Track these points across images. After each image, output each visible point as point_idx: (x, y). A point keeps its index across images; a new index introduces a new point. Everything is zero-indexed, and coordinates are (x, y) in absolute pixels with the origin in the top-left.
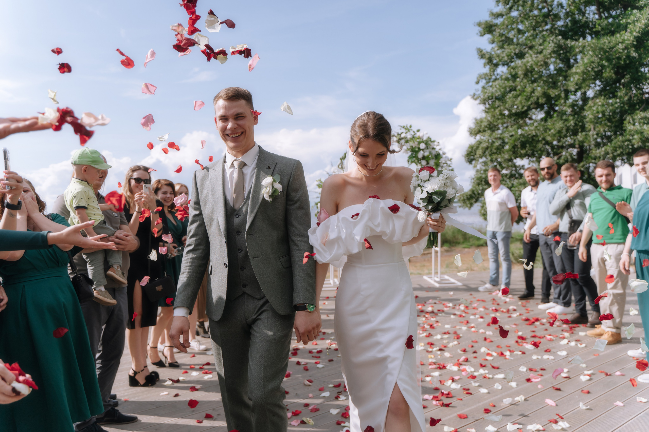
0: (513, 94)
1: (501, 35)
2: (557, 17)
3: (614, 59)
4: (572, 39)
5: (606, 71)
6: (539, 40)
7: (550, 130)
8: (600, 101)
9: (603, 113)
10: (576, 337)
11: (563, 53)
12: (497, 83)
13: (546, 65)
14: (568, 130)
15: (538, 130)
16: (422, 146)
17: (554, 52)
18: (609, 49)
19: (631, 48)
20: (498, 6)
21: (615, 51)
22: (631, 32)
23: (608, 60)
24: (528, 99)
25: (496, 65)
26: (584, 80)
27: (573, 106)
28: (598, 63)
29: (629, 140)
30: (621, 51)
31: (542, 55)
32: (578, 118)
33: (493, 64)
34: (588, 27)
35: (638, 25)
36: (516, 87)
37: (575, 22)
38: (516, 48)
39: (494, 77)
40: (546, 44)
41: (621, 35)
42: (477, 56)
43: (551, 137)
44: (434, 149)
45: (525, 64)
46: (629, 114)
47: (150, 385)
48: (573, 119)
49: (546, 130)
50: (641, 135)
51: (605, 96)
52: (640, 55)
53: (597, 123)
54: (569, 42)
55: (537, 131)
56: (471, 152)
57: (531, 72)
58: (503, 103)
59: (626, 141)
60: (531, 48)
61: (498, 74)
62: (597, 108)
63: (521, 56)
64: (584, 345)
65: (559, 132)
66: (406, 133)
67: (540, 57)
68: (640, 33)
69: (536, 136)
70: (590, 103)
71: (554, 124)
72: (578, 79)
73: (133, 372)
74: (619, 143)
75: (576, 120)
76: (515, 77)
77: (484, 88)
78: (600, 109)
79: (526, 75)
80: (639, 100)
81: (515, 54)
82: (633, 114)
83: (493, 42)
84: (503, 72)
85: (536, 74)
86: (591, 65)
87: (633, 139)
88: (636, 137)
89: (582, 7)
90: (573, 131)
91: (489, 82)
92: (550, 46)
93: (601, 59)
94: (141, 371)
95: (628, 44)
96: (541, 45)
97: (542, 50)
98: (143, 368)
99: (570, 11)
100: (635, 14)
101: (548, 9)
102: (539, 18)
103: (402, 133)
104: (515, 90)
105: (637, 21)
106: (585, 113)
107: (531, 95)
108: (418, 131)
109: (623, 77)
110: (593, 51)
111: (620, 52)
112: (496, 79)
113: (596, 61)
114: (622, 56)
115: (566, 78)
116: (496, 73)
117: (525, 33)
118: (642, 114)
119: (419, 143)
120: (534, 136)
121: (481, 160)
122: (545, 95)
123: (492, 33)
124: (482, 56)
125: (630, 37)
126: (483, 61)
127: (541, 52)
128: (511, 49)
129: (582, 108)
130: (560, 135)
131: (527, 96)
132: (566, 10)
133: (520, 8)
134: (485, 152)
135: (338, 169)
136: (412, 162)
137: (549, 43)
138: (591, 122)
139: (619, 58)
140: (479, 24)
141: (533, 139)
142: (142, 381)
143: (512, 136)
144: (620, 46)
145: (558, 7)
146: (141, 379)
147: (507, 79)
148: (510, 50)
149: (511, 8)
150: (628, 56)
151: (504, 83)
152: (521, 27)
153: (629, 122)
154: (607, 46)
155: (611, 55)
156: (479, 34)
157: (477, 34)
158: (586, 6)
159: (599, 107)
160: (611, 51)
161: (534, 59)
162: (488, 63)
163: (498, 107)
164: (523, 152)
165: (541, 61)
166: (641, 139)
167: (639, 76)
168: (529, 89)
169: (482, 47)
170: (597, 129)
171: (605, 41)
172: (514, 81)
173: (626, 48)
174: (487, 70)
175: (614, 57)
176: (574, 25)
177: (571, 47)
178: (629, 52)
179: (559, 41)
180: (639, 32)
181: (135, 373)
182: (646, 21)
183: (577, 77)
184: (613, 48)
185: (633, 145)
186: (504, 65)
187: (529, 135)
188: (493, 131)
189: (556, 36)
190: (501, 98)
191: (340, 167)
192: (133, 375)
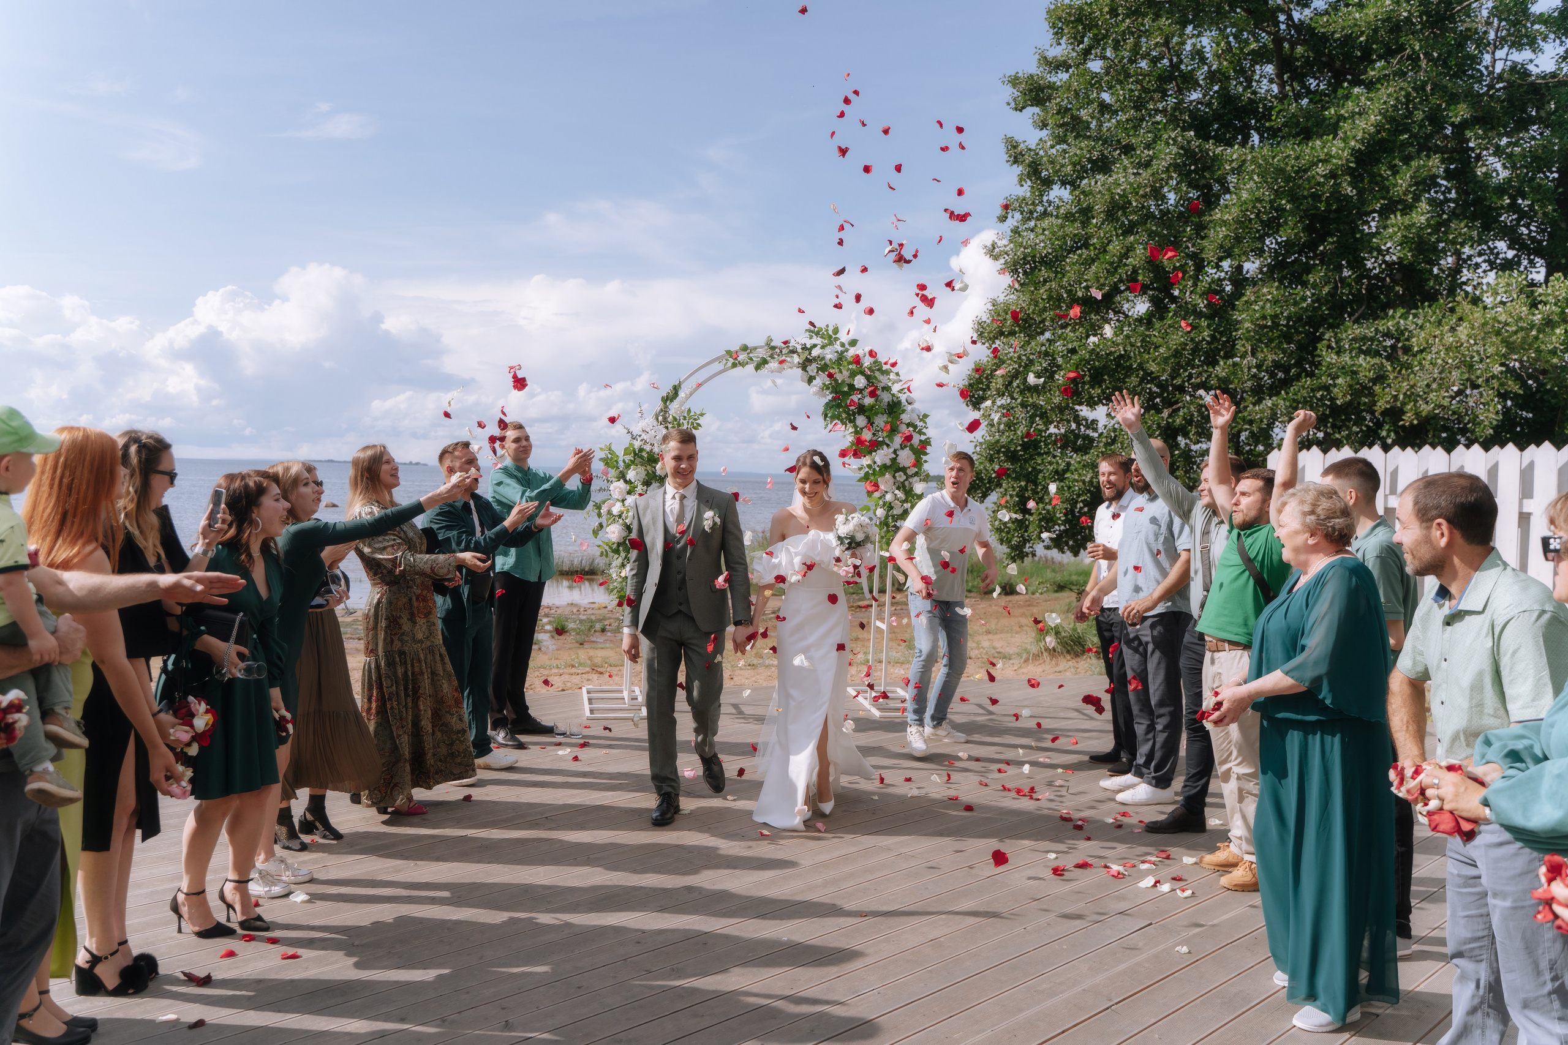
0: (1080, 256)
1: (1062, 111)
2: (1188, 81)
3: (1305, 197)
4: (1220, 140)
5: (1286, 222)
6: (1144, 135)
7: (1157, 348)
8: (1270, 291)
9: (1275, 317)
10: (1174, 870)
11: (1195, 171)
12: (1046, 223)
13: (1157, 194)
14: (1195, 351)
15: (1132, 345)
16: (860, 382)
17: (1176, 167)
18: (1297, 172)
19: (1343, 175)
20: (1059, 44)
21: (1308, 180)
22: (1345, 140)
23: (1294, 198)
24: (1113, 268)
25: (1048, 183)
26: (1238, 239)
27: (1210, 292)
28: (1271, 202)
29: (1326, 388)
30: (1322, 180)
31: (1150, 171)
32: (1219, 325)
33: (1040, 178)
34: (1254, 112)
35: (1361, 123)
36: (1089, 237)
37: (1226, 98)
38: (1094, 147)
39: (1040, 209)
40: (1160, 146)
41: (1324, 144)
42: (1006, 157)
43: (1158, 364)
44: (887, 389)
45: (1109, 190)
46: (1331, 327)
47: (131, 991)
48: (1209, 326)
49: (1147, 345)
50: (1352, 378)
51: (1281, 282)
52: (1360, 193)
53: (1260, 341)
54: (1210, 145)
55: (1129, 348)
56: (979, 381)
57: (1124, 208)
58: (1056, 273)
59: (1320, 388)
60: (1128, 149)
61: (1050, 202)
62: (1263, 308)
63: (1103, 166)
64: (1188, 893)
65: (1177, 354)
66: (823, 347)
67: (1145, 174)
68: (1363, 143)
69: (1125, 357)
70: (1249, 293)
71: (1167, 334)
72: (1226, 237)
73: (88, 957)
74: (1304, 393)
75: (1215, 330)
76: (1086, 213)
77: (1016, 231)
78: (1269, 310)
79: (1110, 215)
80: (1353, 295)
81: (1090, 160)
82: (1338, 327)
83: (1044, 125)
84: (1061, 199)
85: (1135, 213)
86: (1254, 207)
87: (1335, 385)
88: (1340, 381)
89: (1247, 64)
90: (1207, 354)
91: (1029, 219)
92: (1167, 154)
93: (1278, 194)
94: (111, 955)
95: (1337, 167)
96: (1148, 147)
97: (1152, 158)
98: (116, 947)
99: (1219, 70)
100: (1358, 97)
101: (1171, 60)
102: (1149, 82)
103: (815, 346)
104: (1086, 245)
105: (1360, 114)
106: (1237, 316)
107: (1120, 261)
108: (853, 343)
109: (1323, 240)
110: (1262, 175)
111: (1319, 184)
112: (1045, 214)
113: (1267, 198)
114: (1324, 193)
115: (1200, 229)
116: (1045, 198)
117: (1116, 112)
118: (1357, 330)
119: (853, 374)
120: (1121, 356)
121: (1000, 402)
122: (1153, 264)
123: (1043, 105)
124: (1016, 160)
125: (1343, 151)
126: (1018, 170)
127: (1147, 165)
128: (1081, 149)
129: (1230, 302)
130: (1178, 360)
131: (1111, 264)
132: (1210, 67)
133: (1109, 53)
134: (1010, 383)
135: (655, 423)
136: (833, 418)
137: (1168, 144)
138: (1247, 340)
139: (1316, 197)
140: (1014, 81)
141: (1118, 365)
142: (111, 981)
143: (1073, 351)
144: (1321, 169)
145: (1193, 59)
146: (108, 974)
147: (1069, 217)
148: (1079, 149)
149: (1087, 52)
150: (1336, 194)
151: (1062, 226)
152: (1106, 97)
153: (1329, 347)
154: (1292, 167)
155: (1299, 187)
156: (1013, 105)
157: (1008, 104)
158: (1254, 62)
159: (1268, 305)
160: (1301, 177)
161: (1132, 178)
162: (1029, 176)
163: (1045, 281)
164: (1096, 392)
165: (1146, 185)
166: (1350, 386)
167: (1356, 240)
168: (1115, 247)
169: (1019, 137)
170: (1260, 356)
171: (1290, 152)
172: (1085, 224)
173: (1333, 175)
174: (1025, 191)
175: (1306, 193)
176: (1224, 107)
177: (1215, 158)
178: (1337, 185)
179: (1189, 142)
180: (1362, 141)
181: (95, 960)
182: (1378, 118)
183: (1223, 232)
184: (1306, 171)
185: (1333, 400)
186: (1064, 183)
187: (1111, 353)
188: (1032, 337)
189: (1184, 129)
190: (1054, 262)
191: (660, 418)
192: (86, 966)
